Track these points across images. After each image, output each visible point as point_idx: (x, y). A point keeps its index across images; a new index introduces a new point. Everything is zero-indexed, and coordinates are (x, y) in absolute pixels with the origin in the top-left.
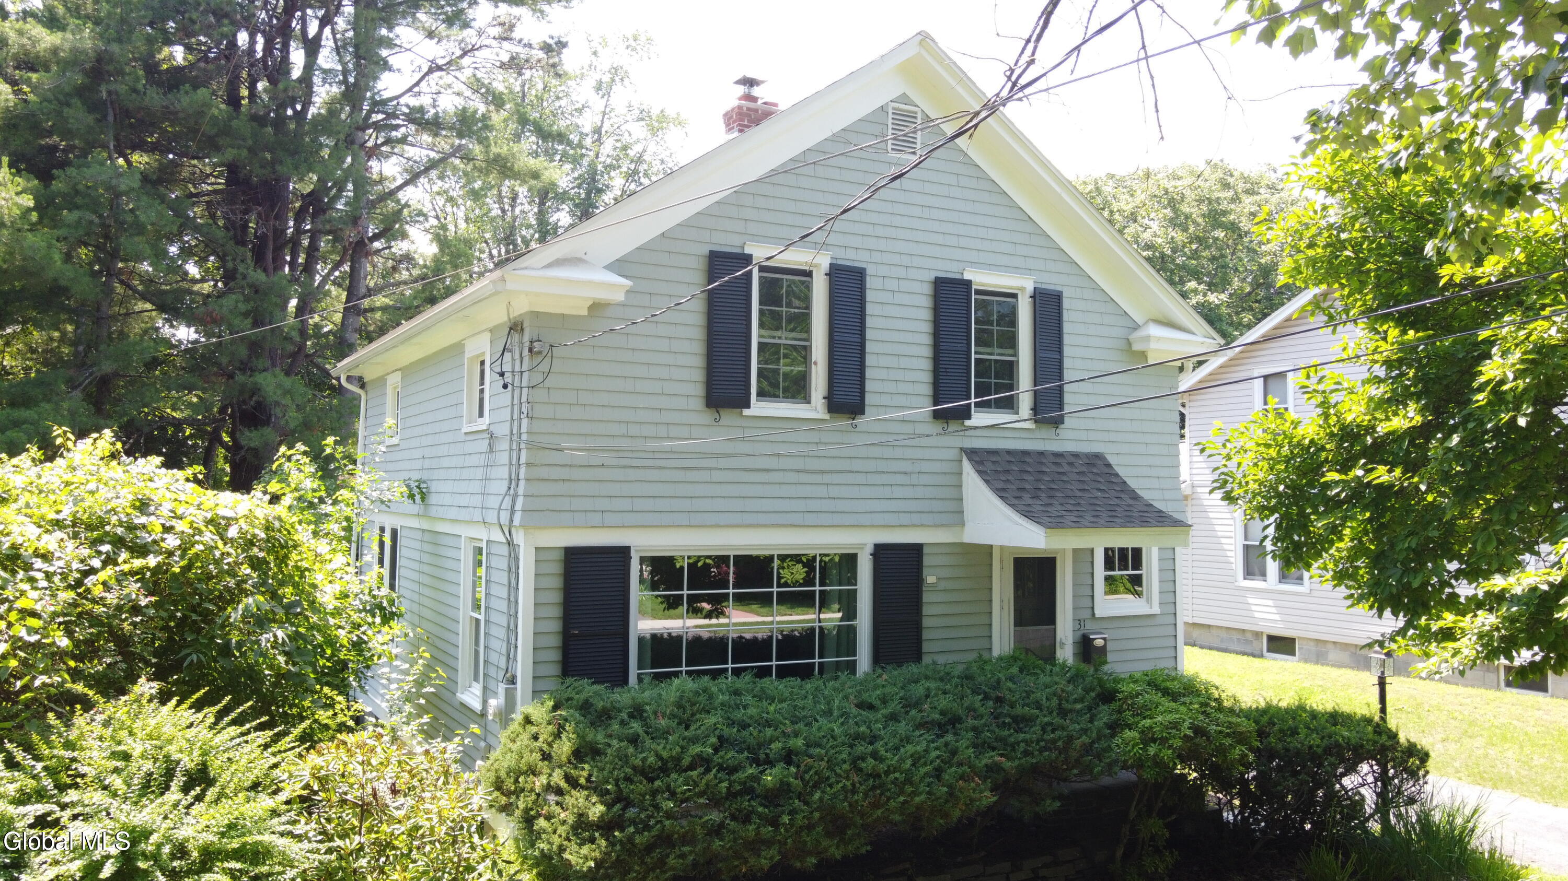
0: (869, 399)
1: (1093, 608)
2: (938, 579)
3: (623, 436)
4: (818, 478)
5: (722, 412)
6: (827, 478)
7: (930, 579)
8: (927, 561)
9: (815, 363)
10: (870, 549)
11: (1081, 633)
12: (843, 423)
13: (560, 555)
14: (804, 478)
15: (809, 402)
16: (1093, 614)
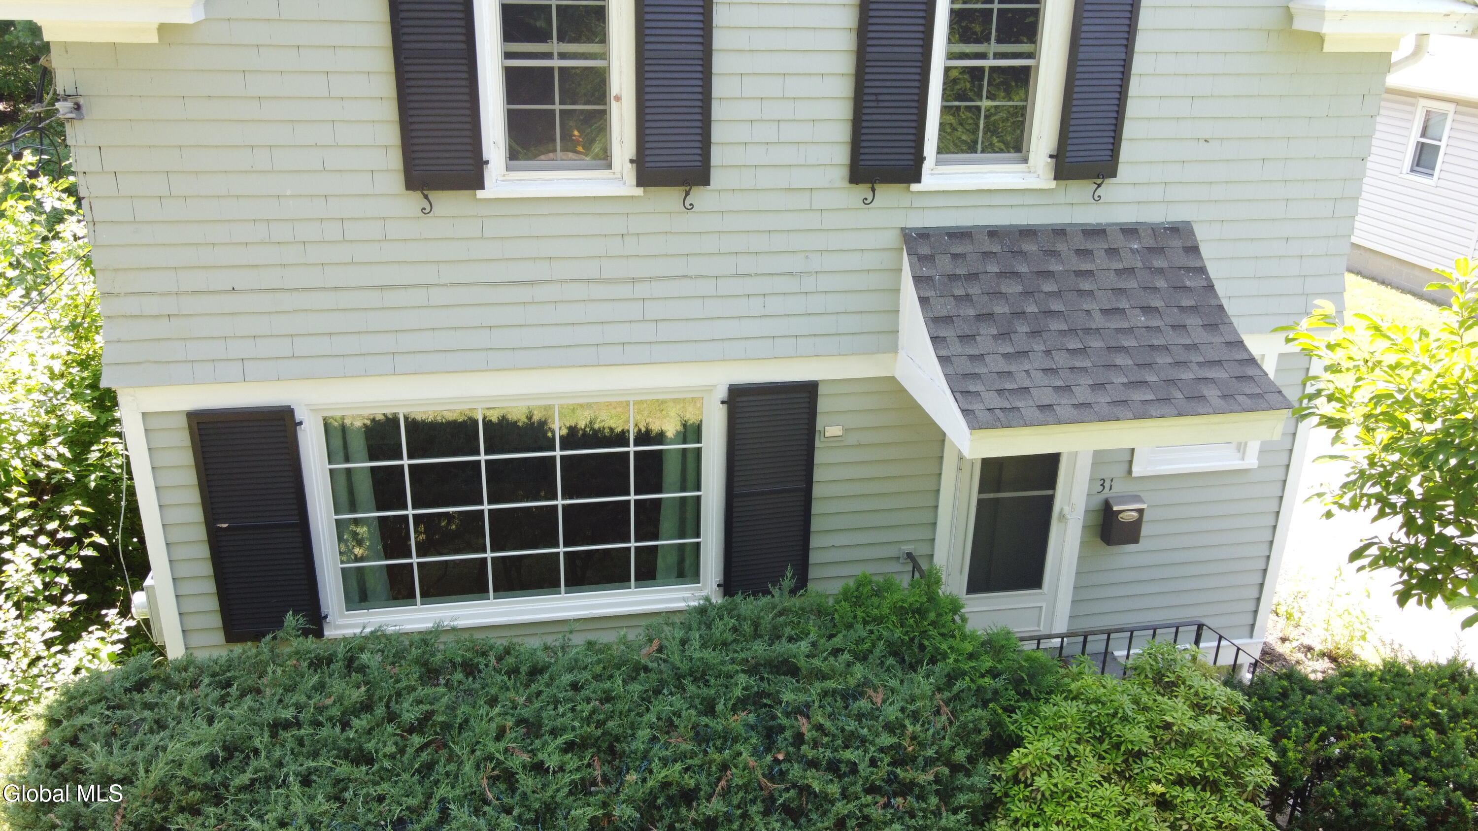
0: (717, 156)
1: (1131, 462)
2: (846, 430)
3: (262, 243)
4: (625, 291)
5: (434, 195)
6: (642, 290)
7: (833, 431)
8: (823, 405)
9: (618, 98)
10: (722, 393)
11: (1102, 497)
12: (670, 197)
13: (183, 422)
14: (599, 291)
15: (609, 167)
16: (1130, 472)
